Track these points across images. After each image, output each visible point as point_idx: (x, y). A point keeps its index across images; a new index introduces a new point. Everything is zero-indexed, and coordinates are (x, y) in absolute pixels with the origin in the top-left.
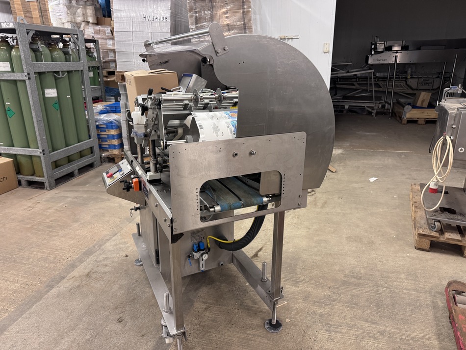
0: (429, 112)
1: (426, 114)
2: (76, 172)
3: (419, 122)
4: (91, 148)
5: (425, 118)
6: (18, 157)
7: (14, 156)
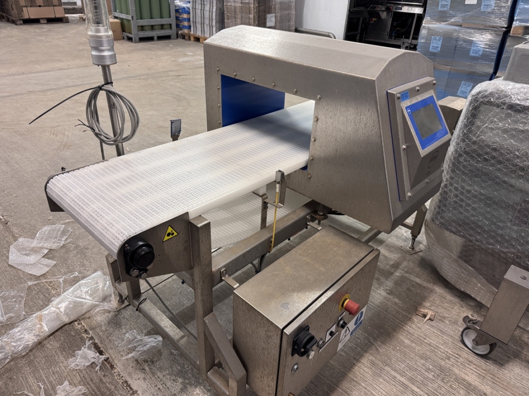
2: (155, 38)
4: (171, 25)
6: (124, 20)
7: (122, 19)
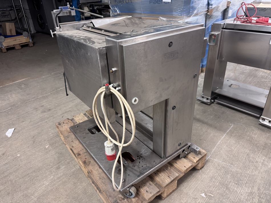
0: (20, 38)
1: (19, 41)
3: (16, 48)
5: (19, 44)
